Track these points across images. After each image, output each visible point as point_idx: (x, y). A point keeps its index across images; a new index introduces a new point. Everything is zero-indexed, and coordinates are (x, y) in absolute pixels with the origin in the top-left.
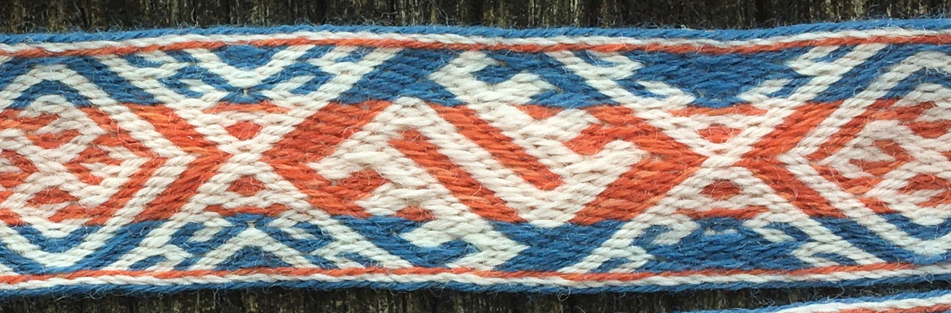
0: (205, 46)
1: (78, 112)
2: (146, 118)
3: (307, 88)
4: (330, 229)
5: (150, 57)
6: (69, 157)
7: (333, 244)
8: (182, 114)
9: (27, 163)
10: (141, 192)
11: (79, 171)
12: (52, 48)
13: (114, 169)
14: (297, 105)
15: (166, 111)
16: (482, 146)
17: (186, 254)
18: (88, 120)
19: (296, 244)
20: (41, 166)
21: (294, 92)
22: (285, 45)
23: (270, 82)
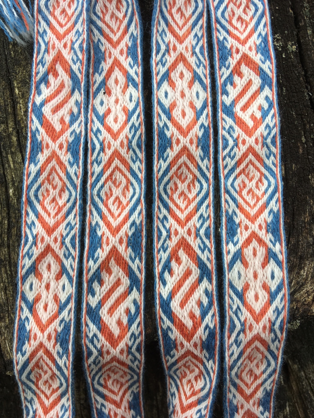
0: (210, 223)
1: (195, 193)
2: (193, 209)
3: (200, 247)
4: (167, 252)
5: (208, 210)
6: (185, 191)
7: (163, 253)
8: (194, 218)
9: (184, 182)
10: (176, 208)
11: (182, 194)
12: (211, 187)
13: (182, 202)
14: (196, 245)
15: (194, 214)
16: (189, 290)
17: (161, 219)
18: (193, 196)
19: (163, 244)
20: (183, 185)
21: (199, 244)
22: (210, 242)
23: (201, 239)
